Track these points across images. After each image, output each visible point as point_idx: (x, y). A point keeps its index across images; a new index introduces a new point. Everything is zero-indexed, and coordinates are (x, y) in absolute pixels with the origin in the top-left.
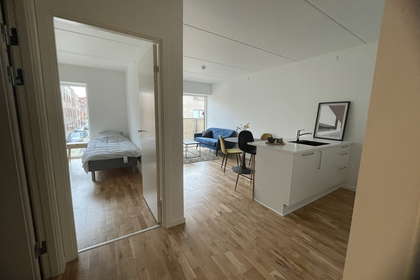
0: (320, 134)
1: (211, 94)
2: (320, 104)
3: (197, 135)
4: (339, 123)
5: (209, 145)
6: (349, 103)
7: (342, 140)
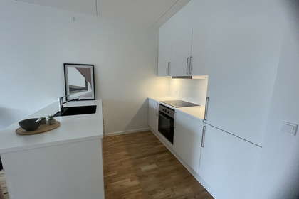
4: (89, 84)
6: (93, 66)
7: (95, 99)
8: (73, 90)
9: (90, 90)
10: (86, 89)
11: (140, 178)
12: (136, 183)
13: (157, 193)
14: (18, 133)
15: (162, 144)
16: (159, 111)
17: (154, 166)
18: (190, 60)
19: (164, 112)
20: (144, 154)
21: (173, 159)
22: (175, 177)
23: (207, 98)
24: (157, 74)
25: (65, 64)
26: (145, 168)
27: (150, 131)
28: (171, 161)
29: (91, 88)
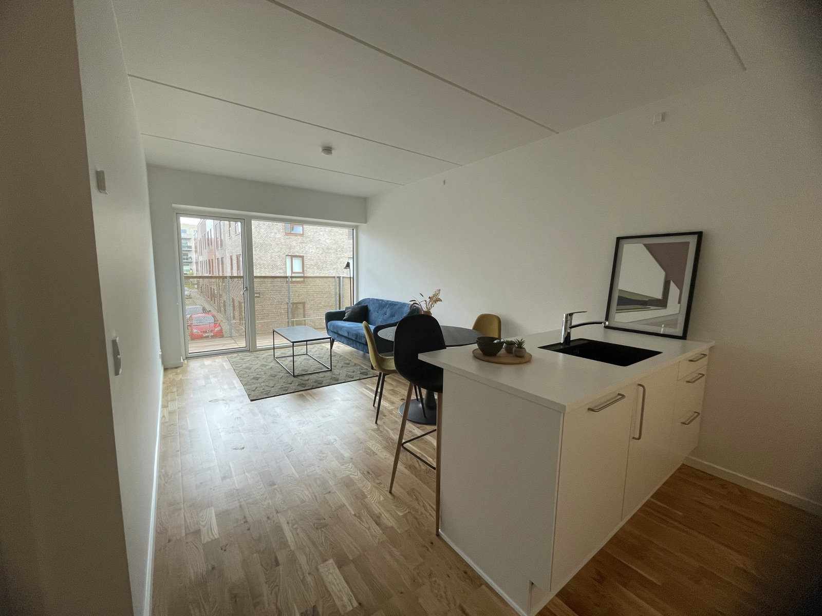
0: (623, 318)
1: (365, 221)
2: (619, 239)
3: (331, 317)
4: (674, 290)
5: (354, 340)
6: (700, 235)
7: (684, 337)
29: (679, 302)
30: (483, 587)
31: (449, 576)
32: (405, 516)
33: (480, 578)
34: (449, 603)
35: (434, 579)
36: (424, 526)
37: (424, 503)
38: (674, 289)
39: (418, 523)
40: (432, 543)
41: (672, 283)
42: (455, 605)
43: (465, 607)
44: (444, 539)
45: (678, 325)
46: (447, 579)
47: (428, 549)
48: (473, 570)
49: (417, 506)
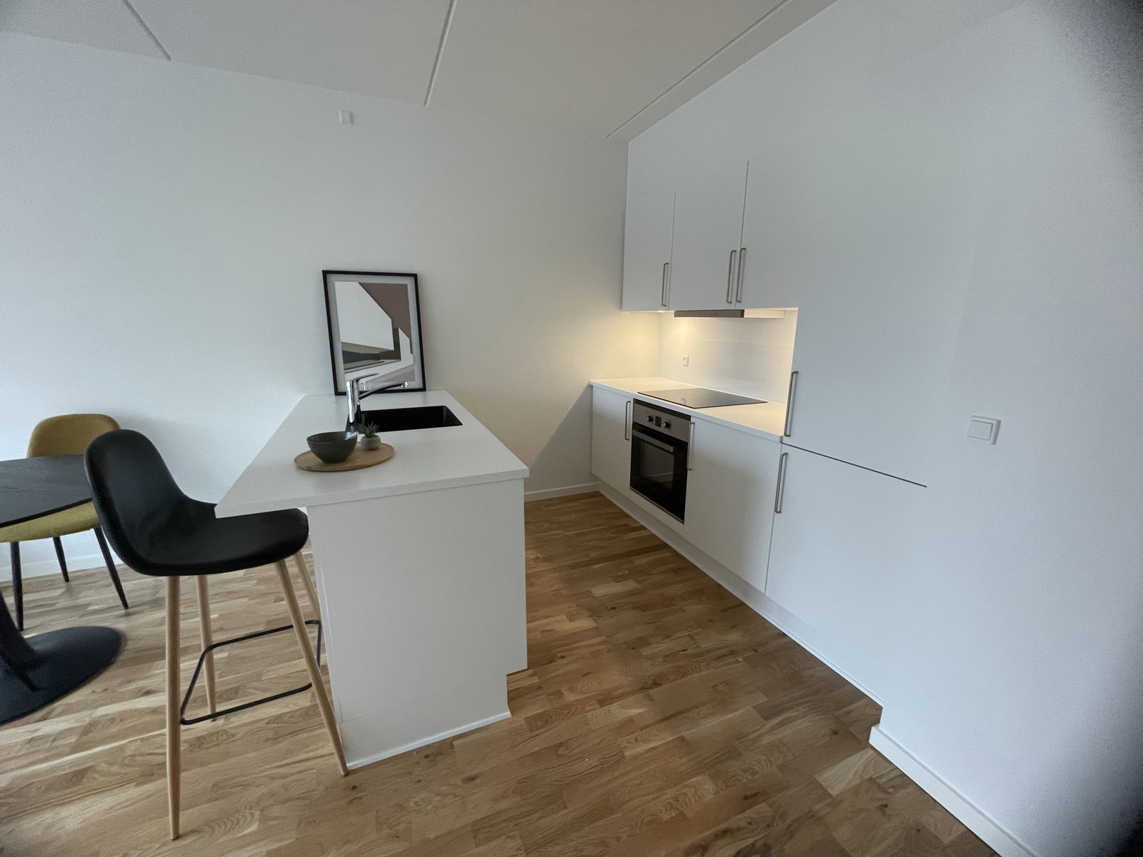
6: (415, 277)
7: (423, 389)
8: (356, 357)
9: (408, 359)
10: (395, 355)
11: (594, 613)
12: (585, 623)
13: (649, 644)
14: (302, 466)
15: (643, 528)
16: (636, 425)
17: (631, 585)
18: (738, 258)
19: (652, 426)
20: (593, 555)
21: (683, 567)
22: (695, 609)
23: (795, 373)
24: (620, 304)
25: (325, 273)
26: (603, 590)
27: (597, 494)
28: (676, 571)
29: (412, 352)
30: (455, 743)
31: (419, 781)
32: (264, 819)
33: (442, 742)
34: (454, 794)
35: (412, 804)
36: (314, 790)
37: (265, 776)
38: (403, 338)
39: (299, 799)
40: (354, 788)
41: (400, 332)
42: (459, 787)
43: (467, 775)
44: (357, 767)
45: (416, 377)
46: (421, 784)
47: (360, 798)
48: (428, 746)
49: (263, 790)
